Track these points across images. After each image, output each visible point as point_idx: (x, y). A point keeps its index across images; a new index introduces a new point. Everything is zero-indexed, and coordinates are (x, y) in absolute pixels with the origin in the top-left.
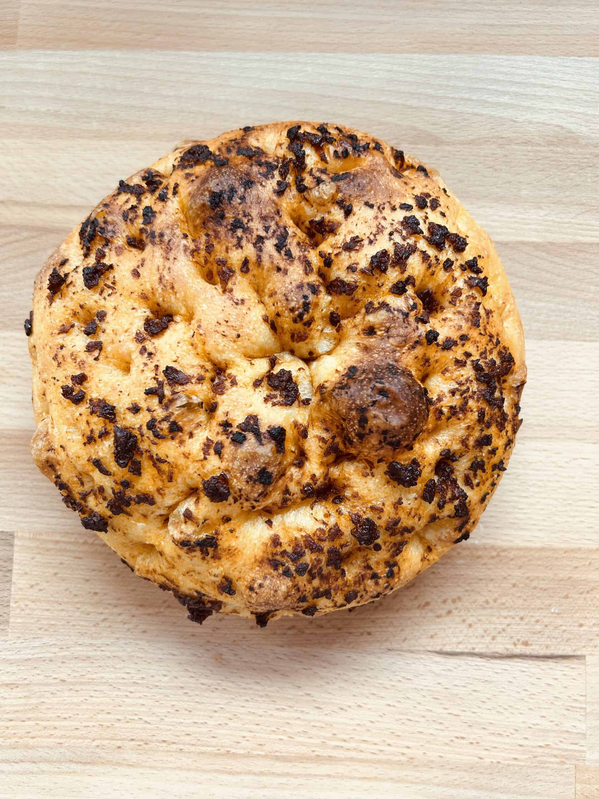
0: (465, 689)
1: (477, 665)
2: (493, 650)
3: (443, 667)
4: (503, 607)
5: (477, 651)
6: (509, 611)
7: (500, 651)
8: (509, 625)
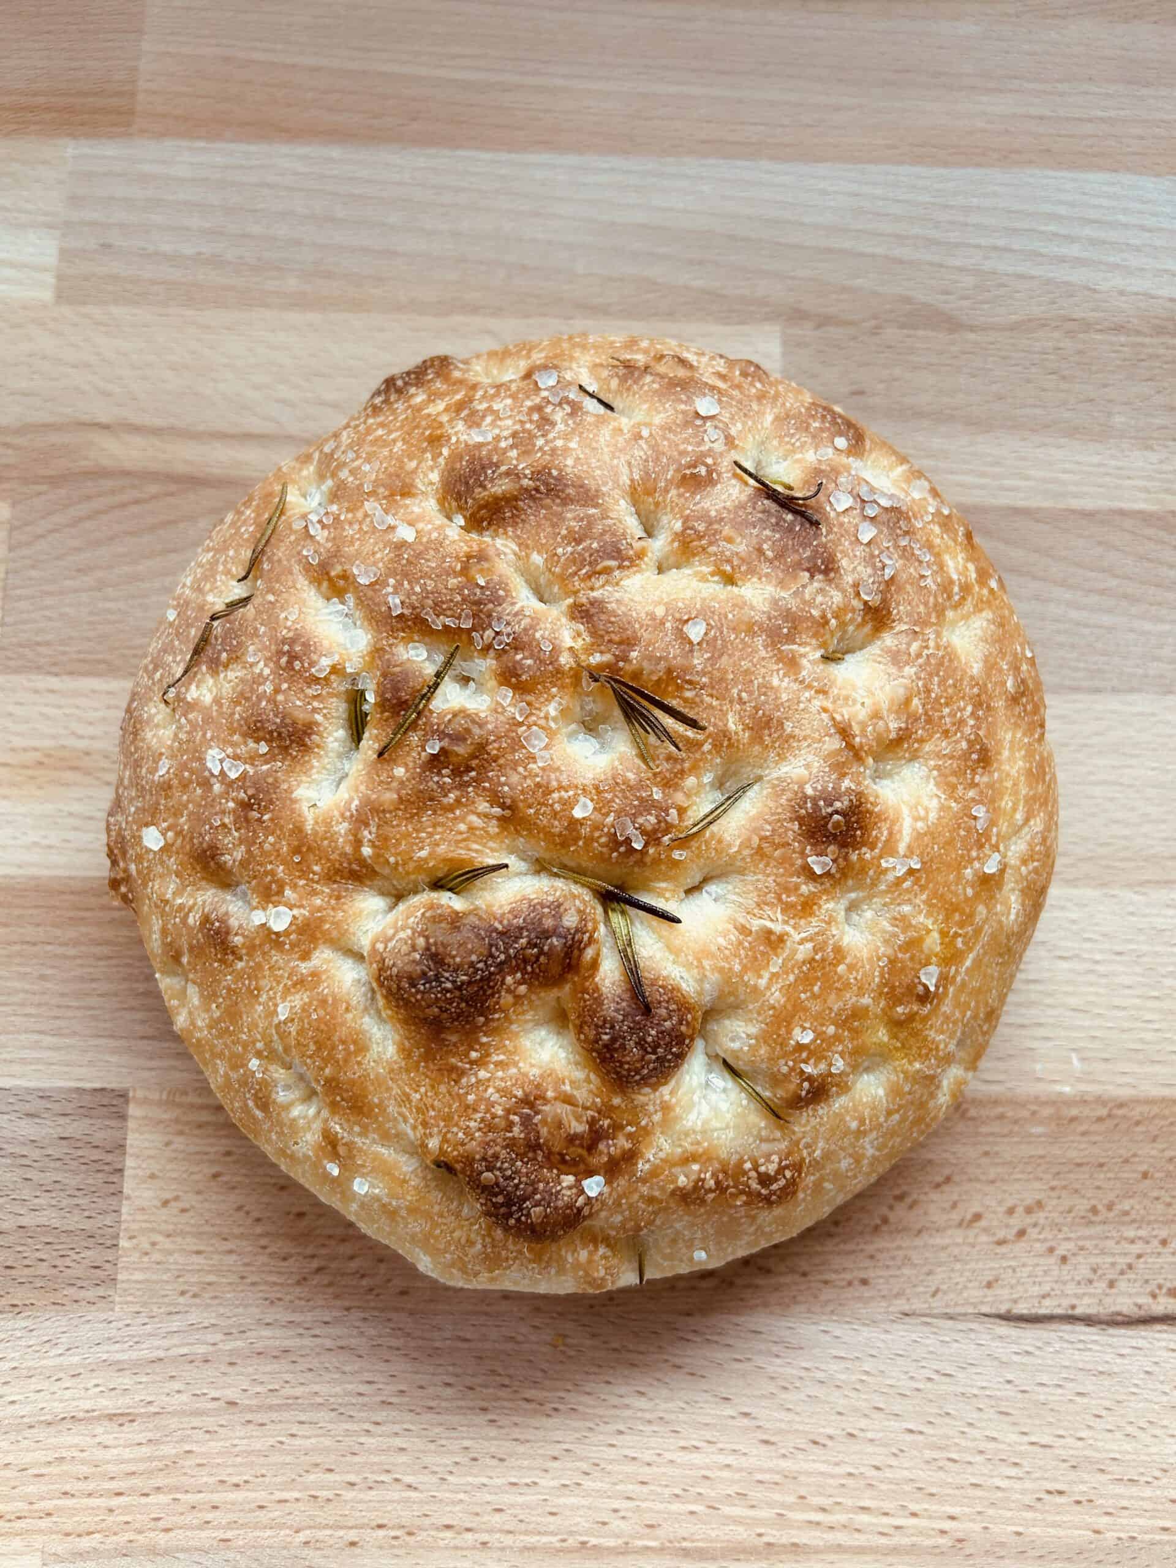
0: (1060, 1391)
1: (1081, 1341)
2: (1113, 1309)
3: (1015, 1348)
4: (1127, 1219)
5: (1078, 1311)
6: (1139, 1228)
7: (1125, 1310)
8: (1139, 1256)
